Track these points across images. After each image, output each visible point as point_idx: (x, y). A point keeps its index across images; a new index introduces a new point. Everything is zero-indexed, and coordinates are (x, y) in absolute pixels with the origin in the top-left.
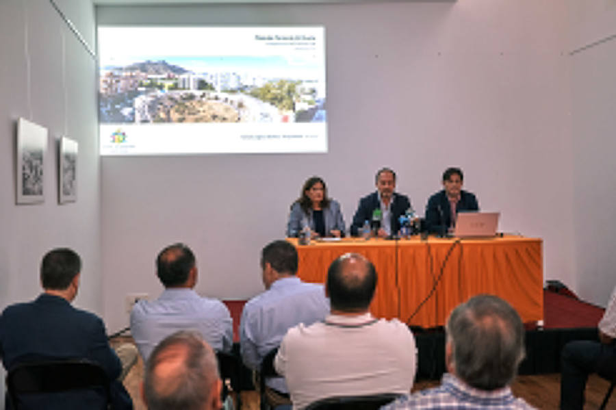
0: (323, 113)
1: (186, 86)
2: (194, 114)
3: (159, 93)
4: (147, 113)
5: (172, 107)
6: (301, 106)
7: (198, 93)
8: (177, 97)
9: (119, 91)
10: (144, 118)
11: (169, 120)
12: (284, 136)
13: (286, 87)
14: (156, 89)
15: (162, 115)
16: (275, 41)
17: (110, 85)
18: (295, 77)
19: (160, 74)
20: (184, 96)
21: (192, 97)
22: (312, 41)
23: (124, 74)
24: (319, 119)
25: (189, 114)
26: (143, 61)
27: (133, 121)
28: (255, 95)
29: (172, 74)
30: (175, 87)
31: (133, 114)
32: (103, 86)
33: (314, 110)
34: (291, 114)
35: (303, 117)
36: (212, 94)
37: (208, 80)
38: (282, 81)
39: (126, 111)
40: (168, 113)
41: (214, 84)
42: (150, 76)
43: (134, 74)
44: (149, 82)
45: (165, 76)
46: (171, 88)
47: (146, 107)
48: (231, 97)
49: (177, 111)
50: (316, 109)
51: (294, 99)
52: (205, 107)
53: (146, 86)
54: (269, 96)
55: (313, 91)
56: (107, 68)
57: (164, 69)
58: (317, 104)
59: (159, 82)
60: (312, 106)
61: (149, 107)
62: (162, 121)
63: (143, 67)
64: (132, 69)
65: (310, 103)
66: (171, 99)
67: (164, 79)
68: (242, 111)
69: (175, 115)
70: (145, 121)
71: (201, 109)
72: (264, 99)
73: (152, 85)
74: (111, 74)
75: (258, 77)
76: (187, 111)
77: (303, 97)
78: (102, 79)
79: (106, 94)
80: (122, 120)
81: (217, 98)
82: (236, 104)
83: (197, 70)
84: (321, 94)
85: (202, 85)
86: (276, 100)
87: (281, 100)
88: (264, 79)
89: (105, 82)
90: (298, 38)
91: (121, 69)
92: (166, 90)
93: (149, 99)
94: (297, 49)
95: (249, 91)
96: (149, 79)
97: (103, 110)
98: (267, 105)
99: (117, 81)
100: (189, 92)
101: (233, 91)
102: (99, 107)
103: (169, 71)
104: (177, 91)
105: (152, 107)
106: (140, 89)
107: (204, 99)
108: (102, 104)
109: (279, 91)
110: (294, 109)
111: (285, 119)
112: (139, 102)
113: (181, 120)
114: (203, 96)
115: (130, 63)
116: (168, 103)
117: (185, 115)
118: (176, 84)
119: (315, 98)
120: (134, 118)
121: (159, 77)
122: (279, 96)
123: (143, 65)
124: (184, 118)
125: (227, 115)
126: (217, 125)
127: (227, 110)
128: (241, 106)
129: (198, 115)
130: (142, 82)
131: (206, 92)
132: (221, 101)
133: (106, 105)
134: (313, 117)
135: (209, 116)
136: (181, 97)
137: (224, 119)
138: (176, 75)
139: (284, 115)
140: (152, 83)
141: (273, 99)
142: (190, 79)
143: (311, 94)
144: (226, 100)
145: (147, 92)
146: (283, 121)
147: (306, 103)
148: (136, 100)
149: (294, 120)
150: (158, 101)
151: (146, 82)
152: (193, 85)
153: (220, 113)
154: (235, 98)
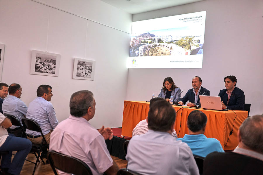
0: (202, 50)
1: (155, 42)
2: (156, 52)
3: (146, 45)
4: (142, 52)
5: (149, 50)
6: (194, 48)
7: (158, 44)
8: (151, 46)
9: (136, 45)
10: (141, 54)
11: (148, 55)
13: (188, 40)
14: (146, 44)
15: (146, 53)
16: (186, 20)
17: (133, 43)
18: (193, 36)
19: (147, 37)
20: (154, 45)
21: (156, 46)
22: (200, 18)
23: (137, 38)
24: (200, 53)
25: (154, 52)
26: (143, 33)
27: (138, 56)
28: (176, 44)
29: (151, 37)
31: (138, 53)
32: (131, 43)
33: (198, 49)
34: (189, 51)
35: (194, 52)
36: (162, 44)
37: (162, 39)
38: (187, 37)
39: (137, 52)
40: (148, 53)
41: (163, 40)
42: (144, 39)
43: (140, 38)
44: (144, 41)
45: (149, 38)
46: (150, 43)
49: (151, 51)
50: (200, 48)
51: (191, 45)
52: (160, 49)
53: (144, 43)
54: (182, 44)
55: (199, 41)
56: (133, 37)
57: (149, 35)
58: (199, 47)
59: (147, 41)
60: (198, 48)
61: (143, 50)
62: (146, 55)
63: (143, 36)
64: (140, 36)
66: (150, 47)
67: (148, 40)
68: (171, 50)
69: (150, 53)
70: (141, 56)
71: (158, 50)
72: (180, 45)
74: (134, 39)
75: (179, 36)
76: (154, 51)
77: (195, 44)
78: (131, 41)
79: (132, 46)
80: (135, 55)
82: (170, 48)
83: (159, 35)
84: (202, 42)
85: (160, 41)
86: (184, 45)
87: (185, 46)
88: (181, 36)
89: (132, 41)
90: (195, 17)
91: (137, 37)
92: (148, 43)
93: (144, 47)
94: (194, 22)
95: (175, 42)
96: (144, 40)
97: (131, 52)
98: (181, 47)
99: (135, 41)
100: (155, 44)
101: (169, 43)
104: (152, 44)
105: (144, 50)
106: (141, 44)
109: (186, 42)
110: (190, 49)
111: (187, 54)
112: (141, 48)
113: (152, 55)
114: (160, 45)
116: (148, 48)
117: (153, 53)
118: (152, 41)
119: (199, 44)
120: (138, 54)
121: (147, 39)
122: (185, 44)
123: (143, 35)
124: (153, 54)
125: (167, 53)
126: (163, 56)
127: (167, 50)
128: (171, 48)
129: (157, 53)
130: (142, 41)
131: (160, 44)
132: (165, 46)
133: (131, 50)
134: (197, 52)
135: (161, 53)
136: (153, 46)
137: (165, 54)
138: (152, 38)
139: (187, 52)
140: (145, 41)
141: (183, 45)
142: (156, 39)
143: (197, 42)
144: (167, 46)
145: (143, 45)
146: (186, 54)
147: (196, 46)
148: (140, 48)
149: (190, 54)
150: (146, 48)
151: (143, 41)
152: (157, 41)
153: (164, 52)
154: (169, 45)
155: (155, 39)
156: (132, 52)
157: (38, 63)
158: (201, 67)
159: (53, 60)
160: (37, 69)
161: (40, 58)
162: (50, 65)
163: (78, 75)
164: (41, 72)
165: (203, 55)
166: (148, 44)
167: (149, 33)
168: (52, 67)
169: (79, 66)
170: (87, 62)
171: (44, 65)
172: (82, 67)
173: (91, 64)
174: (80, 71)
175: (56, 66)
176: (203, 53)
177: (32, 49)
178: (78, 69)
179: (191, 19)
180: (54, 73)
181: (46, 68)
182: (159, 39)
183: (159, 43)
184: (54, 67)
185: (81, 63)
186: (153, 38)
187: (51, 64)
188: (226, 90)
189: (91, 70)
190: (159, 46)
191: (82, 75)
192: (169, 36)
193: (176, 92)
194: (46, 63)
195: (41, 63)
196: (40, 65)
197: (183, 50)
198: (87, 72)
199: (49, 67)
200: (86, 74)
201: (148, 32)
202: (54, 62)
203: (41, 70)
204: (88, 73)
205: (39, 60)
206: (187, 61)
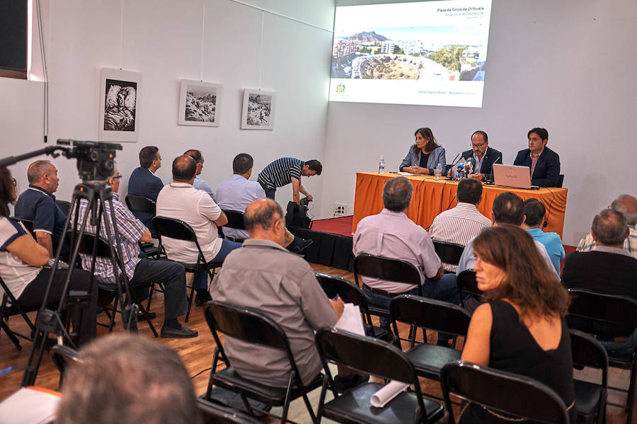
0: (482, 74)
1: (386, 52)
2: (389, 72)
3: (368, 56)
4: (359, 71)
5: (375, 66)
6: (466, 67)
7: (393, 56)
8: (379, 59)
9: (344, 55)
10: (357, 74)
11: (372, 77)
12: (450, 93)
13: (455, 52)
14: (366, 54)
15: (368, 73)
16: (452, 12)
17: (339, 50)
18: (464, 44)
19: (370, 41)
20: (384, 58)
21: (388, 59)
22: (481, 11)
23: (348, 41)
24: (479, 79)
25: (386, 72)
26: (361, 32)
27: (350, 77)
28: (432, 58)
30: (378, 52)
31: (350, 72)
32: (335, 50)
33: (476, 71)
34: (457, 74)
35: (466, 76)
36: (402, 57)
37: (401, 47)
38: (453, 46)
39: (347, 69)
40: (372, 72)
41: (404, 48)
42: (363, 43)
43: (354, 41)
45: (373, 43)
46: (376, 53)
47: (359, 67)
48: (415, 59)
49: (378, 70)
50: (478, 69)
51: (461, 62)
52: (397, 67)
53: (362, 51)
54: (442, 59)
55: (477, 55)
56: (339, 38)
57: (374, 37)
58: (477, 66)
59: (369, 48)
60: (474, 68)
62: (368, 77)
63: (360, 37)
64: (354, 38)
65: (473, 65)
66: (375, 61)
67: (372, 45)
68: (420, 70)
69: (376, 74)
70: (357, 77)
71: (393, 69)
72: (438, 61)
73: (365, 50)
74: (341, 42)
75: (436, 43)
76: (384, 70)
77: (468, 60)
78: (335, 45)
79: (337, 56)
80: (344, 76)
81: (405, 60)
82: (418, 65)
83: (394, 38)
84: (483, 58)
85: (397, 50)
86: (447, 62)
87: (450, 63)
88: (440, 44)
89: (337, 47)
90: (470, 9)
91: (347, 38)
92: (373, 52)
93: (362, 61)
94: (468, 18)
95: (428, 54)
96: (363, 45)
97: (334, 68)
98: (440, 66)
99: (344, 47)
100: (387, 55)
101: (417, 55)
102: (331, 66)
103: (376, 39)
104: (380, 55)
105: (362, 67)
106: (357, 53)
107: (397, 61)
108: (333, 64)
109: (450, 55)
110: (459, 70)
111: (452, 78)
112: (356, 62)
113: (380, 77)
114: (397, 57)
115: (352, 34)
116: (373, 64)
117: (383, 73)
118: (380, 50)
119: (477, 60)
120: (351, 75)
121: (369, 44)
122: (449, 59)
123: (360, 35)
124: (382, 75)
125: (411, 74)
126: (403, 81)
127: (411, 70)
128: (421, 66)
129: (391, 73)
130: (358, 48)
131: (398, 55)
132: (408, 62)
133: (336, 65)
134: (474, 76)
135: (398, 74)
136: (382, 59)
137: (409, 77)
138: (380, 42)
139: (452, 75)
140: (364, 49)
141: (445, 61)
142: (389, 45)
143: (474, 57)
144: (411, 62)
145: (361, 55)
146: (450, 80)
147: (470, 65)
148: (353, 61)
149: (459, 79)
150: (367, 62)
151: (361, 48)
152: (391, 49)
153: (406, 72)
154: (417, 60)
155: (387, 46)
156: (336, 69)
157: (189, 104)
158: (479, 105)
159: (211, 96)
160: (189, 115)
161: (192, 94)
162: (207, 106)
163: (250, 121)
164: (194, 119)
165: (483, 82)
166: (373, 55)
167: (374, 32)
168: (211, 108)
169: (251, 104)
170: (263, 96)
171: (198, 106)
172: (256, 106)
173: (269, 98)
174: (252, 114)
175: (216, 107)
176: (484, 78)
177: (181, 78)
178: (249, 109)
179: (462, 12)
180: (213, 121)
181: (201, 113)
182: (396, 46)
183: (395, 55)
184: (213, 110)
185: (254, 99)
186: (383, 43)
187: (209, 104)
188: (528, 151)
189: (268, 110)
190: (395, 59)
191: (256, 120)
192: (417, 42)
193: (437, 156)
194: (201, 103)
195: (193, 103)
196: (193, 107)
197: (445, 71)
198: (263, 114)
199: (206, 108)
200: (261, 118)
201: (372, 31)
202: (213, 99)
203: (194, 116)
204: (265, 117)
205: (191, 98)
206: (453, 93)
